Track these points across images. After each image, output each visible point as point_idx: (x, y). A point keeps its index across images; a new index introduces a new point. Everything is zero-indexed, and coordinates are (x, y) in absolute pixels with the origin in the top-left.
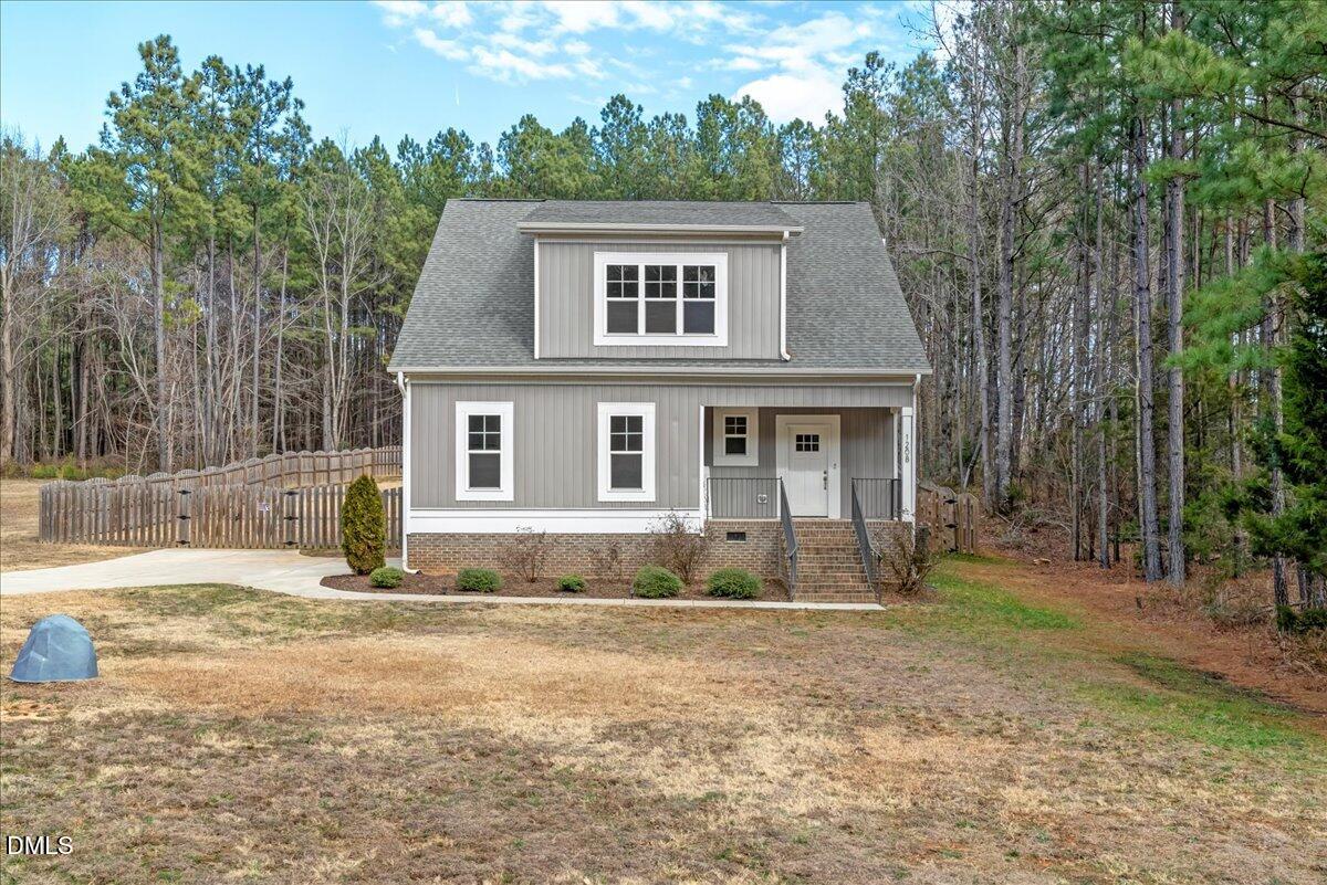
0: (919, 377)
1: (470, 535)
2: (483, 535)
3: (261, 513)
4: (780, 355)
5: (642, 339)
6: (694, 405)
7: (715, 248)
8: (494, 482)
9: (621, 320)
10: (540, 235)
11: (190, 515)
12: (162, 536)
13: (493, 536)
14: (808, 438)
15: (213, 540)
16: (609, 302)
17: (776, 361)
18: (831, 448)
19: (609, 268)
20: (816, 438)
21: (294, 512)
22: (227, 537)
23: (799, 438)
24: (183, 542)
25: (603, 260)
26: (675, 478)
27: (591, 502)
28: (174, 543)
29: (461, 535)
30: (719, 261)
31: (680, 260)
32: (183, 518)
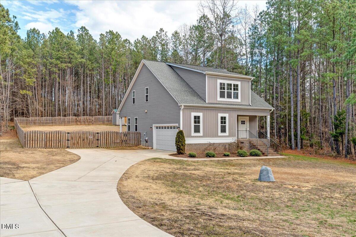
0: (273, 110)
1: (194, 144)
2: (197, 144)
3: (90, 138)
4: (249, 104)
5: (226, 100)
6: (235, 115)
7: (238, 80)
8: (199, 132)
9: (222, 95)
10: (207, 75)
11: (70, 139)
12: (62, 146)
13: (199, 144)
14: (243, 121)
15: (77, 146)
16: (220, 91)
17: (248, 105)
18: (247, 124)
19: (220, 83)
20: (244, 121)
21: (98, 138)
22: (80, 145)
23: (242, 121)
24: (68, 147)
25: (219, 81)
26: (232, 130)
27: (217, 136)
28: (65, 147)
29: (193, 144)
30: (239, 83)
31: (233, 82)
32: (68, 140)
